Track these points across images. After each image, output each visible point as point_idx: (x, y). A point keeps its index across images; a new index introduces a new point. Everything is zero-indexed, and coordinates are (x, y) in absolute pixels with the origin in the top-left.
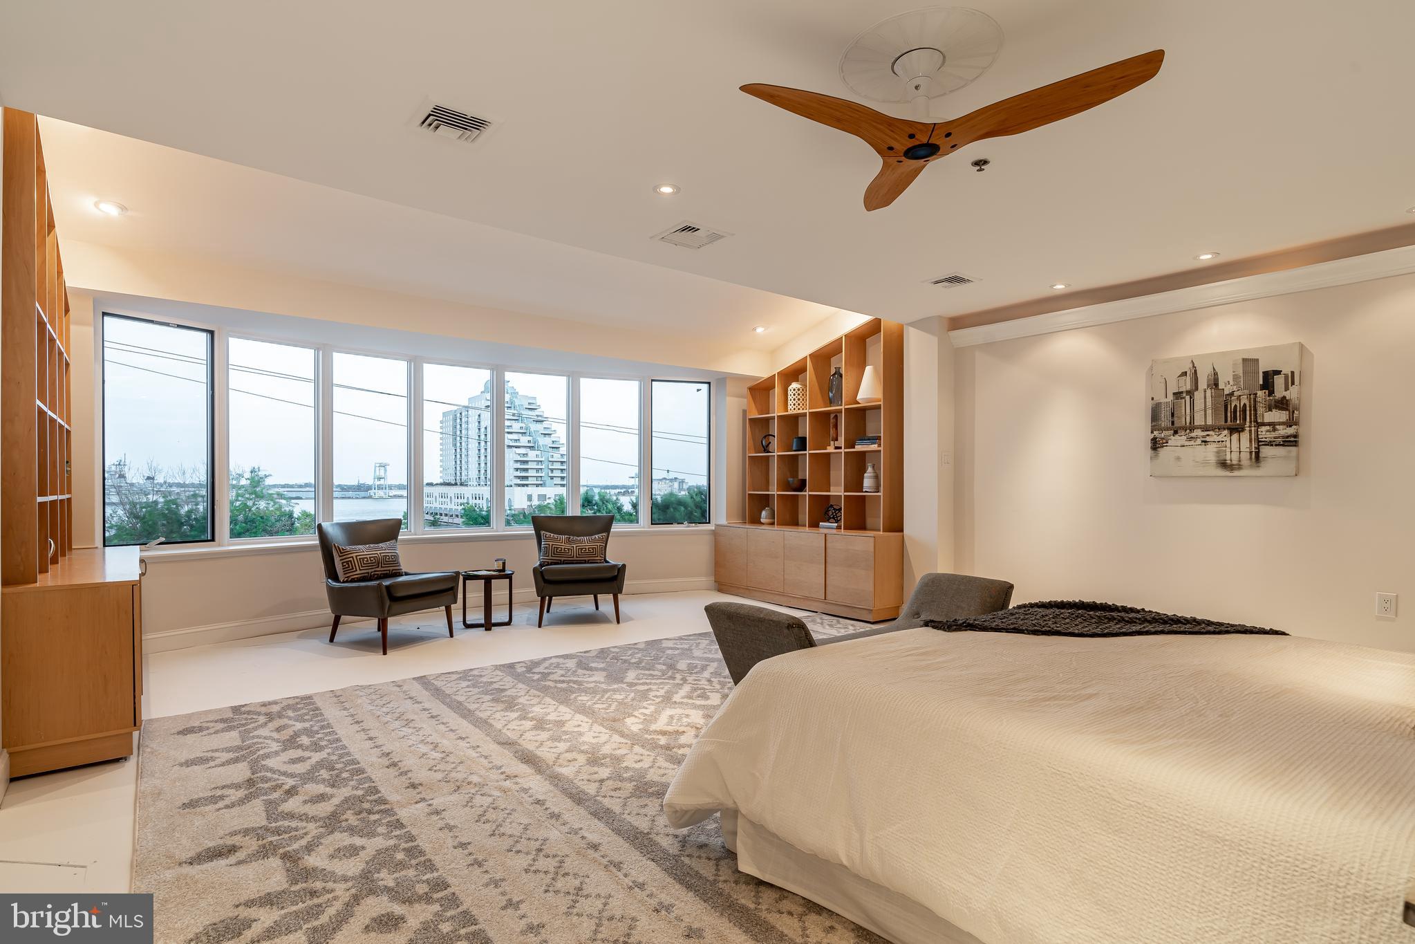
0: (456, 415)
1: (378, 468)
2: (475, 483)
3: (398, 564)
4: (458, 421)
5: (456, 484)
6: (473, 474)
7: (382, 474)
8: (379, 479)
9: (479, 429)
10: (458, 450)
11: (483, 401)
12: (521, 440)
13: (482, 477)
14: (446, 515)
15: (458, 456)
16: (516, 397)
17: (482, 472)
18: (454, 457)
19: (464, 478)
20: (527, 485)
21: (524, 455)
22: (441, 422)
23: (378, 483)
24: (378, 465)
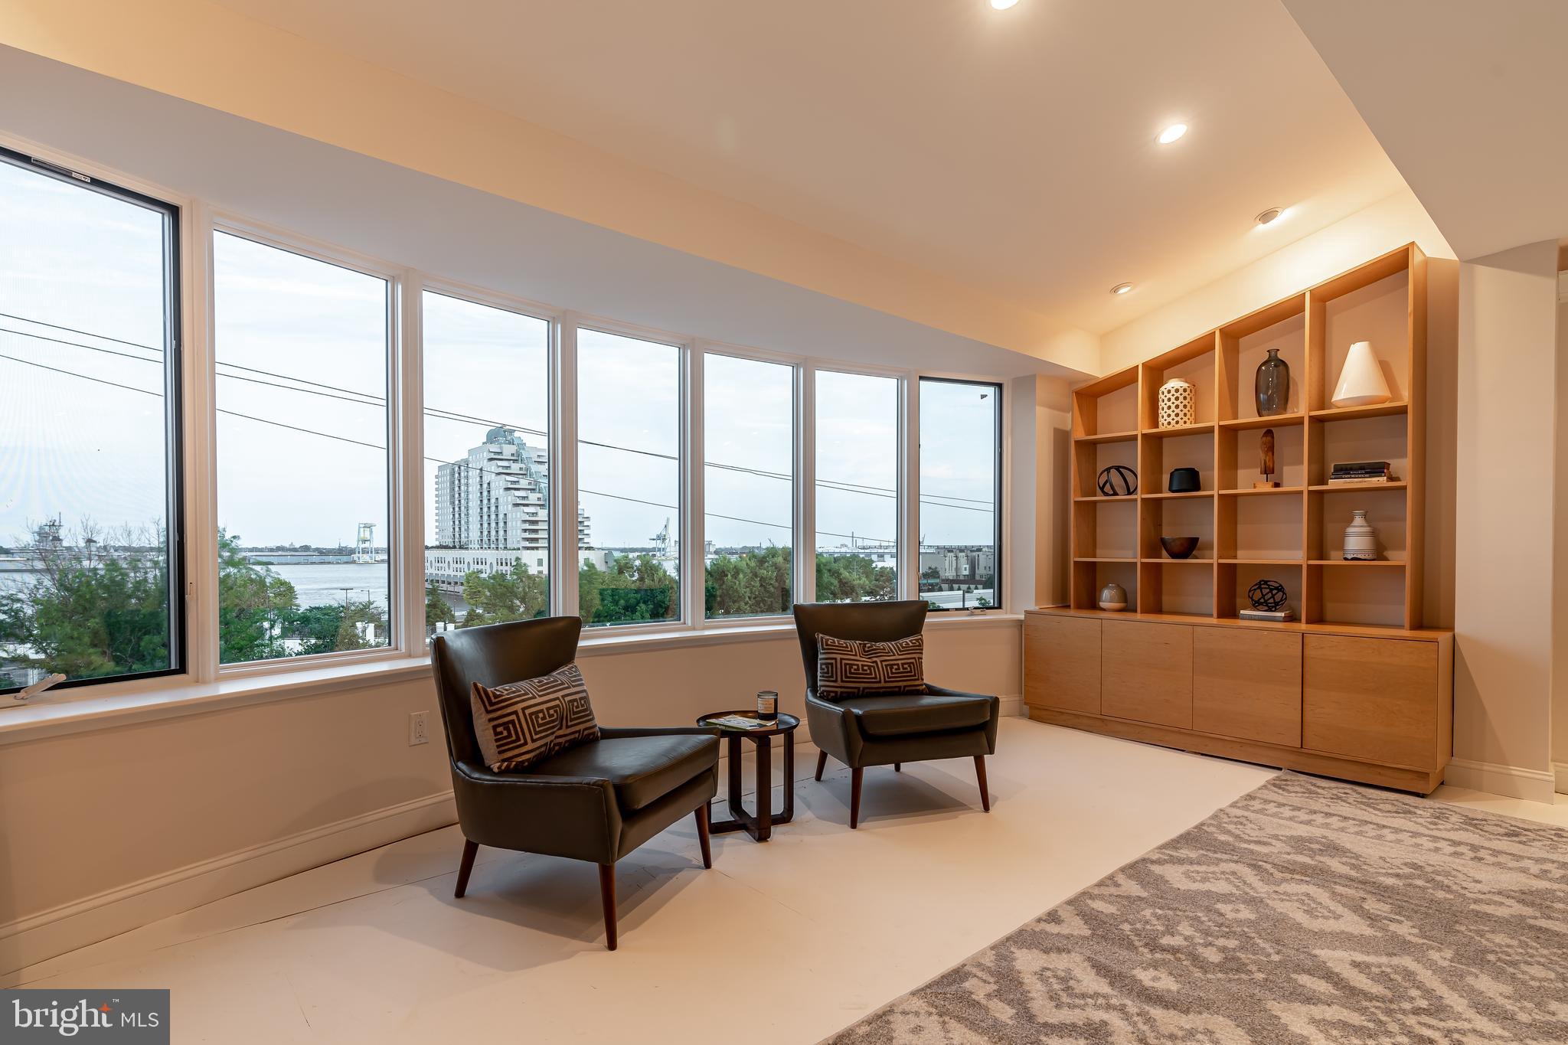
0: (453, 469)
1: (362, 530)
2: (477, 546)
3: (586, 713)
4: (457, 475)
5: (454, 547)
6: (474, 535)
7: (367, 536)
8: (364, 541)
9: (481, 485)
10: (457, 509)
11: (485, 453)
12: (530, 498)
13: (485, 539)
14: (443, 582)
15: (457, 516)
16: (524, 449)
17: (485, 533)
18: (452, 516)
19: (463, 540)
20: (537, 548)
21: (533, 514)
22: (437, 477)
23: (362, 546)
24: (362, 526)
